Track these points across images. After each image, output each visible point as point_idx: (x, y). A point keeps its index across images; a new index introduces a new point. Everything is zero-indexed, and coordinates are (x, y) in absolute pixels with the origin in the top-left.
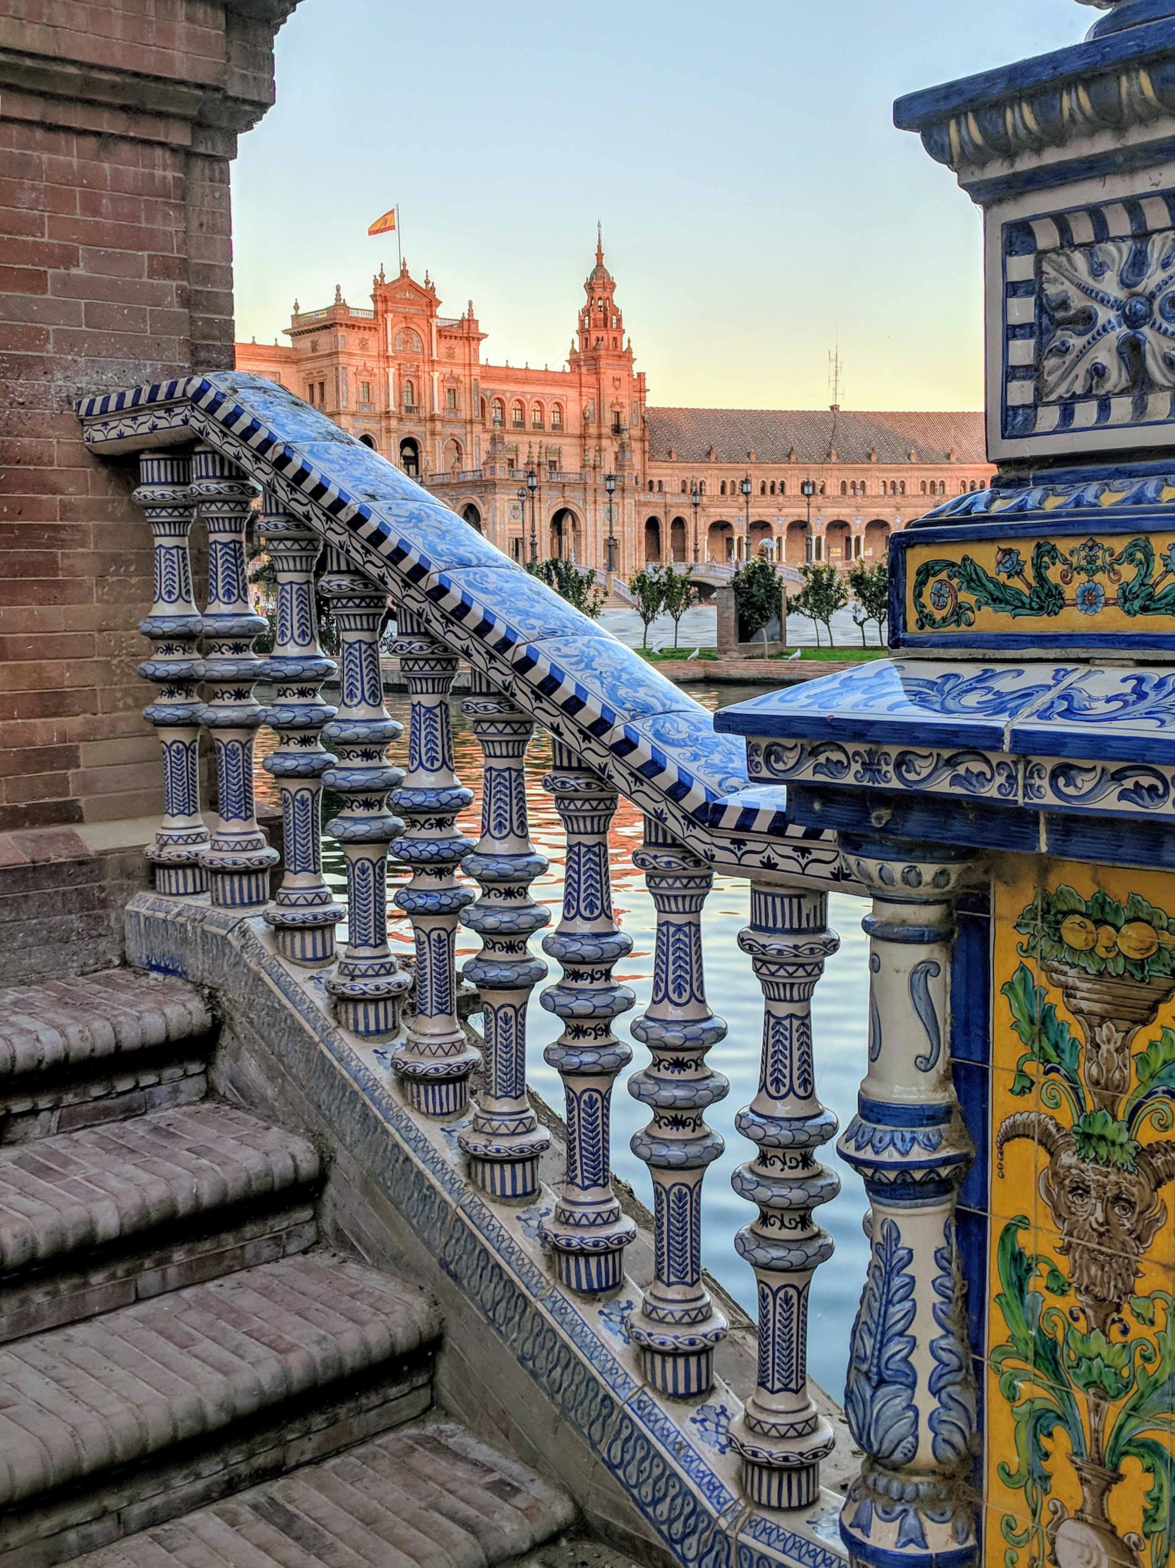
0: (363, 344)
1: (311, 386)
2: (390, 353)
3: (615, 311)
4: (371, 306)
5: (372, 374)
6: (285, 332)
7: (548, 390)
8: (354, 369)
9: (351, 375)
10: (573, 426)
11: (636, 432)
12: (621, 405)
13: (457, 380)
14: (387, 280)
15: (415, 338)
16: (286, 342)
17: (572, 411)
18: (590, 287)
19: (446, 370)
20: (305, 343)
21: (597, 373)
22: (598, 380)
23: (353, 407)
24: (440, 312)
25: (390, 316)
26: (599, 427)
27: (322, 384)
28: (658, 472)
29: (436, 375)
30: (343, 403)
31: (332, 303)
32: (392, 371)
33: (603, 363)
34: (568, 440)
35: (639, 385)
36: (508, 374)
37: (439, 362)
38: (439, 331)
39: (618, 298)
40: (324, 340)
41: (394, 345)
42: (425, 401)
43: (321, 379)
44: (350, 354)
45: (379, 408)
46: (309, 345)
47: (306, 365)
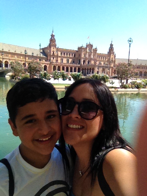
0: (85, 50)
3: (113, 48)
4: (86, 46)
5: (85, 54)
9: (83, 54)
10: (107, 60)
11: (114, 61)
12: (113, 58)
13: (94, 55)
14: (88, 44)
15: (90, 50)
16: (77, 50)
18: (110, 45)
20: (79, 50)
24: (93, 47)
25: (88, 49)
27: (80, 55)
30: (82, 57)
31: (82, 46)
32: (87, 53)
33: (111, 53)
35: (115, 57)
36: (100, 54)
37: (92, 53)
38: (93, 50)
39: (113, 46)
40: (81, 49)
41: (88, 51)
44: (83, 51)
47: (79, 52)
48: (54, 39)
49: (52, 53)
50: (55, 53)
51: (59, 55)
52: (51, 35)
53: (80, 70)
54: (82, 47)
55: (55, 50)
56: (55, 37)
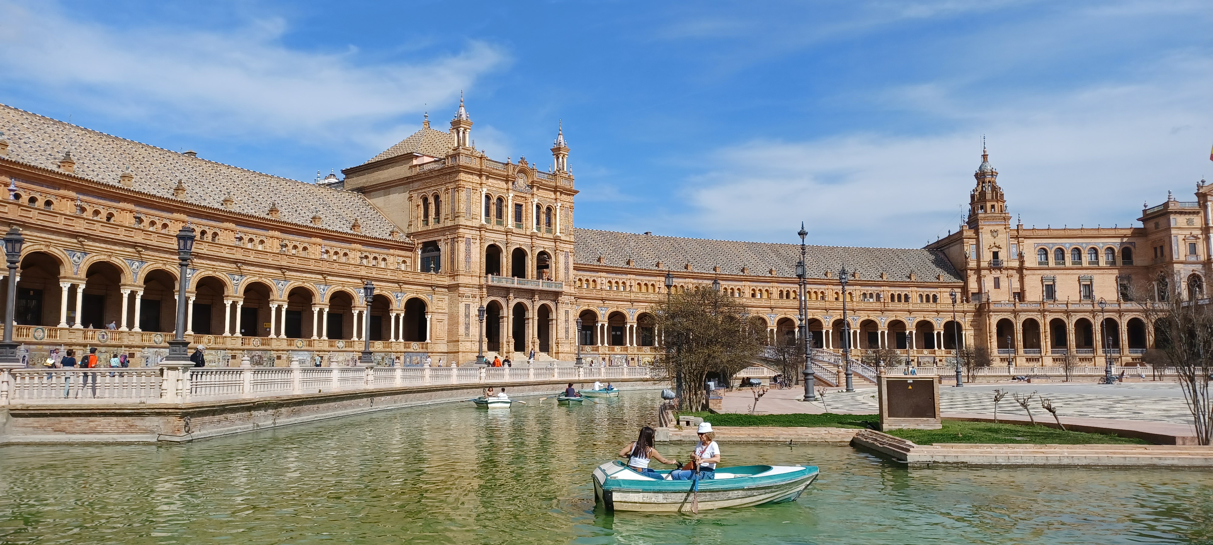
1: (1155, 249)
2: (1210, 225)
4: (1196, 199)
5: (1197, 238)
6: (1138, 220)
8: (1183, 237)
9: (1180, 240)
14: (1206, 185)
16: (1140, 225)
20: (1151, 225)
23: (1182, 258)
27: (1162, 247)
30: (1175, 257)
31: (1165, 199)
32: (1212, 235)
40: (1162, 221)
43: (1161, 244)
44: (1180, 228)
45: (1203, 257)
46: (1153, 225)
47: (1153, 237)
48: (995, 189)
49: (987, 256)
50: (1002, 255)
51: (1031, 260)
52: (976, 176)
54: (1166, 205)
55: (1002, 239)
56: (999, 182)
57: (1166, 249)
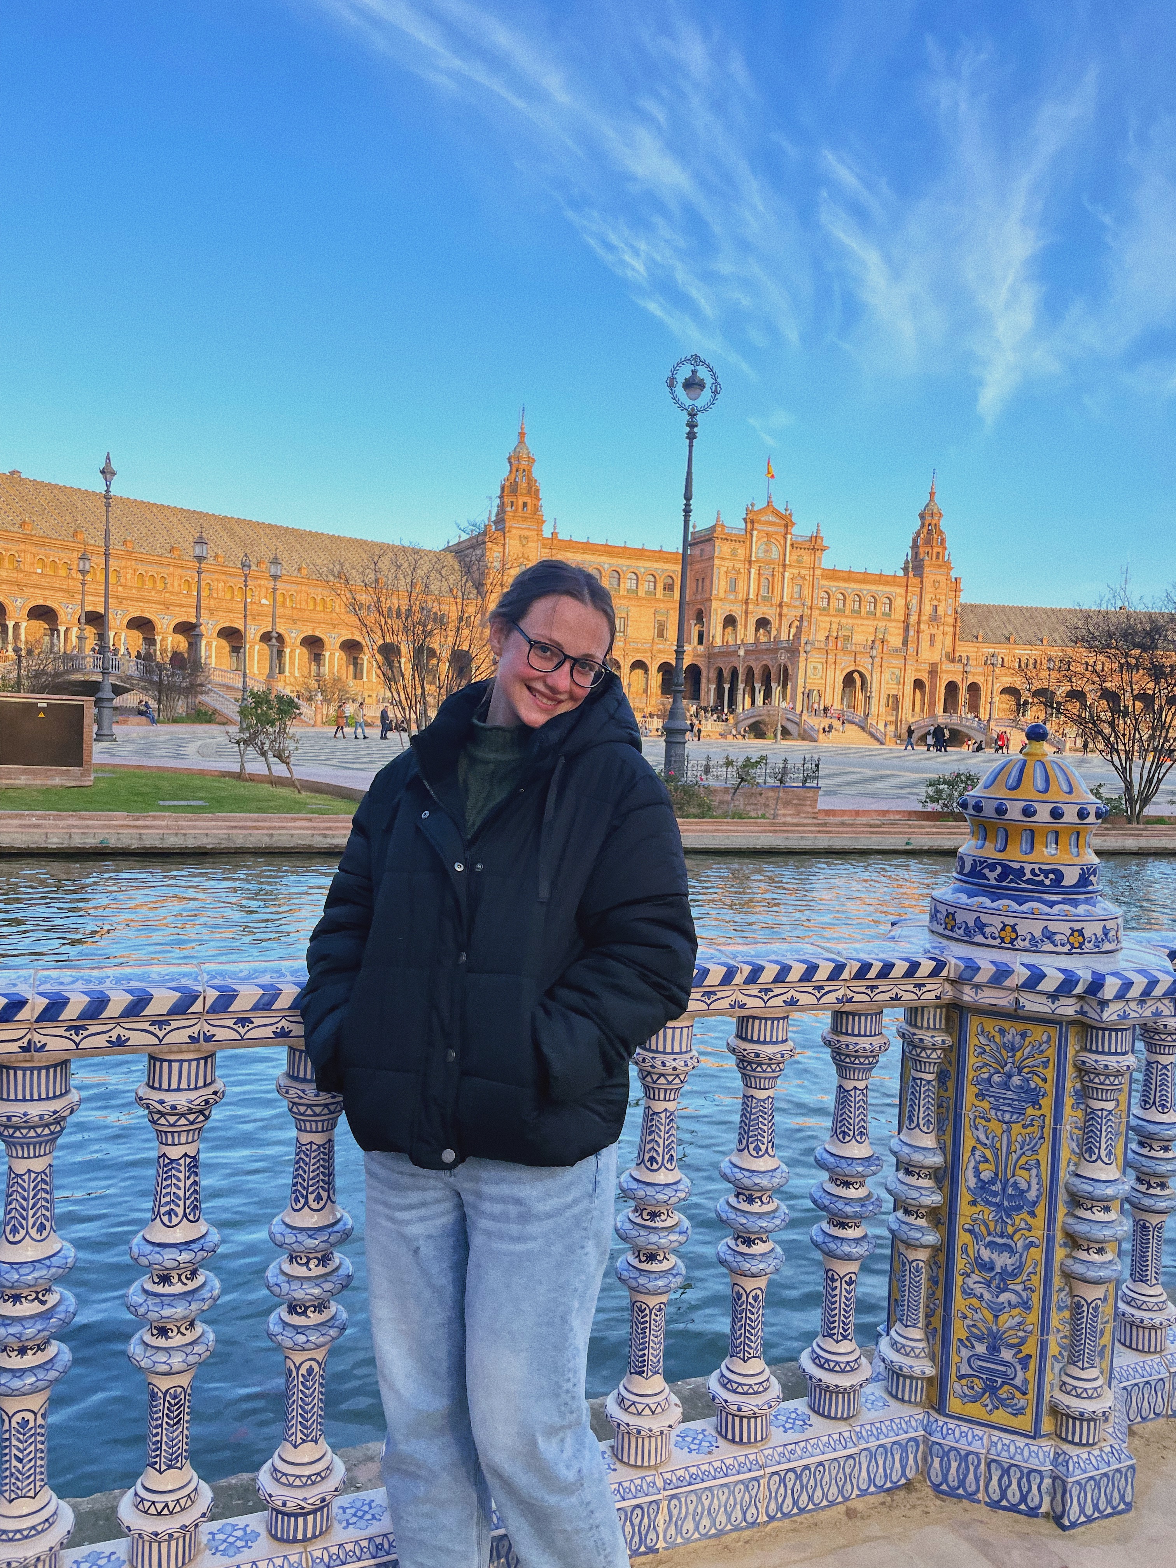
0: (734, 552)
2: (753, 559)
3: (941, 533)
4: (743, 525)
5: (739, 572)
6: (677, 543)
7: (881, 588)
8: (724, 569)
9: (722, 572)
10: (899, 614)
11: (951, 620)
12: (939, 600)
13: (804, 578)
14: (756, 509)
15: (774, 549)
17: (900, 602)
18: (922, 517)
19: (796, 571)
20: (697, 551)
21: (922, 578)
22: (922, 582)
23: (722, 595)
24: (794, 530)
25: (755, 533)
26: (919, 615)
27: (703, 579)
28: (965, 649)
29: (787, 574)
30: (715, 592)
31: (713, 524)
32: (753, 571)
33: (926, 570)
34: (894, 624)
35: (956, 586)
36: (850, 576)
37: (790, 565)
38: (792, 545)
39: (943, 525)
40: (707, 547)
41: (757, 553)
42: (777, 592)
43: (703, 575)
44: (722, 558)
45: (741, 596)
46: (699, 552)
47: (696, 566)
48: (530, 481)
52: (509, 460)
53: (704, 680)
54: (713, 529)
55: (533, 549)
56: (536, 472)
57: (707, 582)
